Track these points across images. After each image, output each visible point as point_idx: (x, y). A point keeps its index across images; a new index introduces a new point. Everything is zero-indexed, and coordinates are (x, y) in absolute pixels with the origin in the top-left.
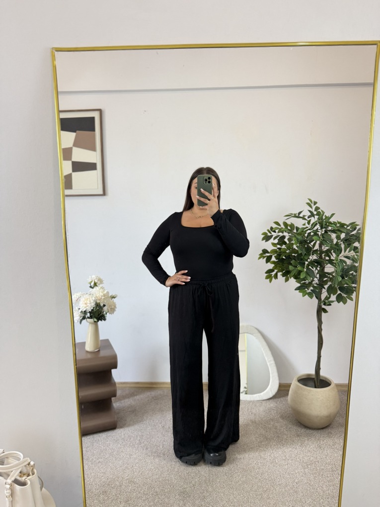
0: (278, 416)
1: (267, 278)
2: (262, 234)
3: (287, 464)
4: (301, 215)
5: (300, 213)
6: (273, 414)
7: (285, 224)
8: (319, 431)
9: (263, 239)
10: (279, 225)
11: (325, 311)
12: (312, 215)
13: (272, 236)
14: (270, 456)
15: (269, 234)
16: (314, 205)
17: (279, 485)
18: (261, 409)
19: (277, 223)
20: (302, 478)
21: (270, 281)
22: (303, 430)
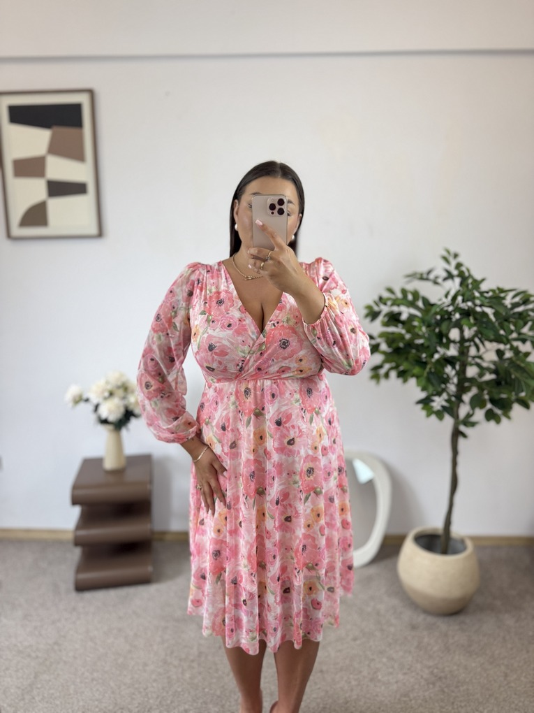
1: (371, 378)
4: (432, 276)
5: (429, 272)
7: (404, 292)
10: (394, 293)
11: (464, 436)
12: (450, 276)
13: (382, 311)
15: (376, 309)
16: (455, 259)
19: (390, 290)
21: (378, 383)
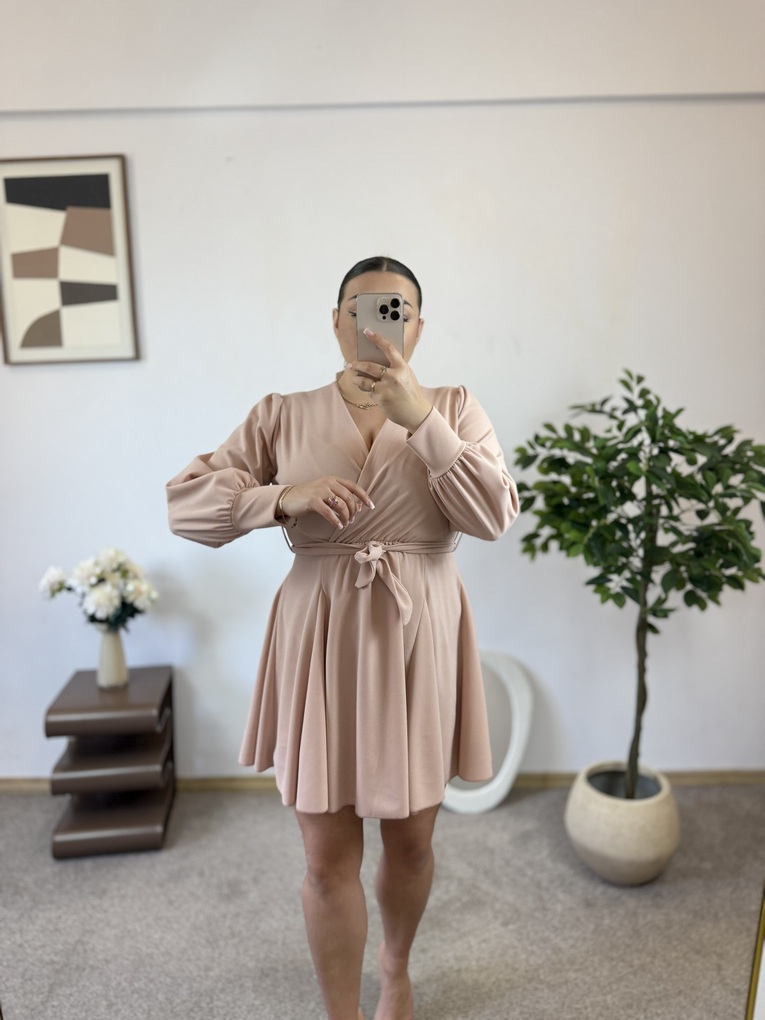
1: (525, 550)
2: (515, 451)
4: (607, 408)
5: (604, 402)
7: (569, 429)
8: (636, 892)
10: (555, 431)
11: (655, 630)
12: (632, 408)
13: (534, 457)
16: (638, 383)
19: (550, 427)
21: (533, 556)
22: (600, 889)
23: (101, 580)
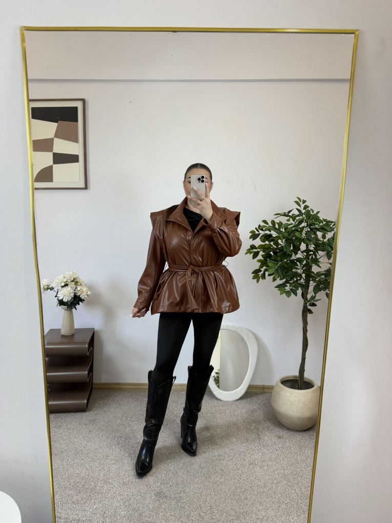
0: (261, 418)
1: (254, 278)
2: (250, 232)
3: (267, 466)
6: (256, 416)
7: (273, 222)
8: (301, 433)
9: (250, 238)
10: (267, 223)
11: (310, 312)
12: (301, 214)
13: (260, 234)
14: (250, 457)
15: (257, 233)
16: (303, 203)
17: (258, 486)
18: (244, 411)
19: (265, 222)
20: (281, 479)
21: (258, 281)
22: (285, 432)
23: (66, 285)
